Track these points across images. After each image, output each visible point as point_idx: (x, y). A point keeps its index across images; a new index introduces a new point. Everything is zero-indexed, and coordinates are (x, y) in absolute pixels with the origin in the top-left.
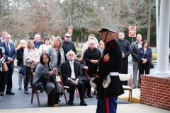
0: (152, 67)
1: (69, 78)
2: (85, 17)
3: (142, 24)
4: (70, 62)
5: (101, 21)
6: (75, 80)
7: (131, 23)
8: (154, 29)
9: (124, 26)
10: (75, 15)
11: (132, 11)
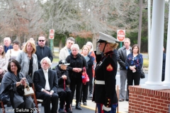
0: (143, 77)
1: (43, 90)
2: (68, 19)
3: (132, 28)
4: (44, 71)
5: (86, 24)
6: (49, 91)
7: (120, 26)
8: (145, 33)
9: (112, 30)
10: (58, 17)
11: (121, 13)
